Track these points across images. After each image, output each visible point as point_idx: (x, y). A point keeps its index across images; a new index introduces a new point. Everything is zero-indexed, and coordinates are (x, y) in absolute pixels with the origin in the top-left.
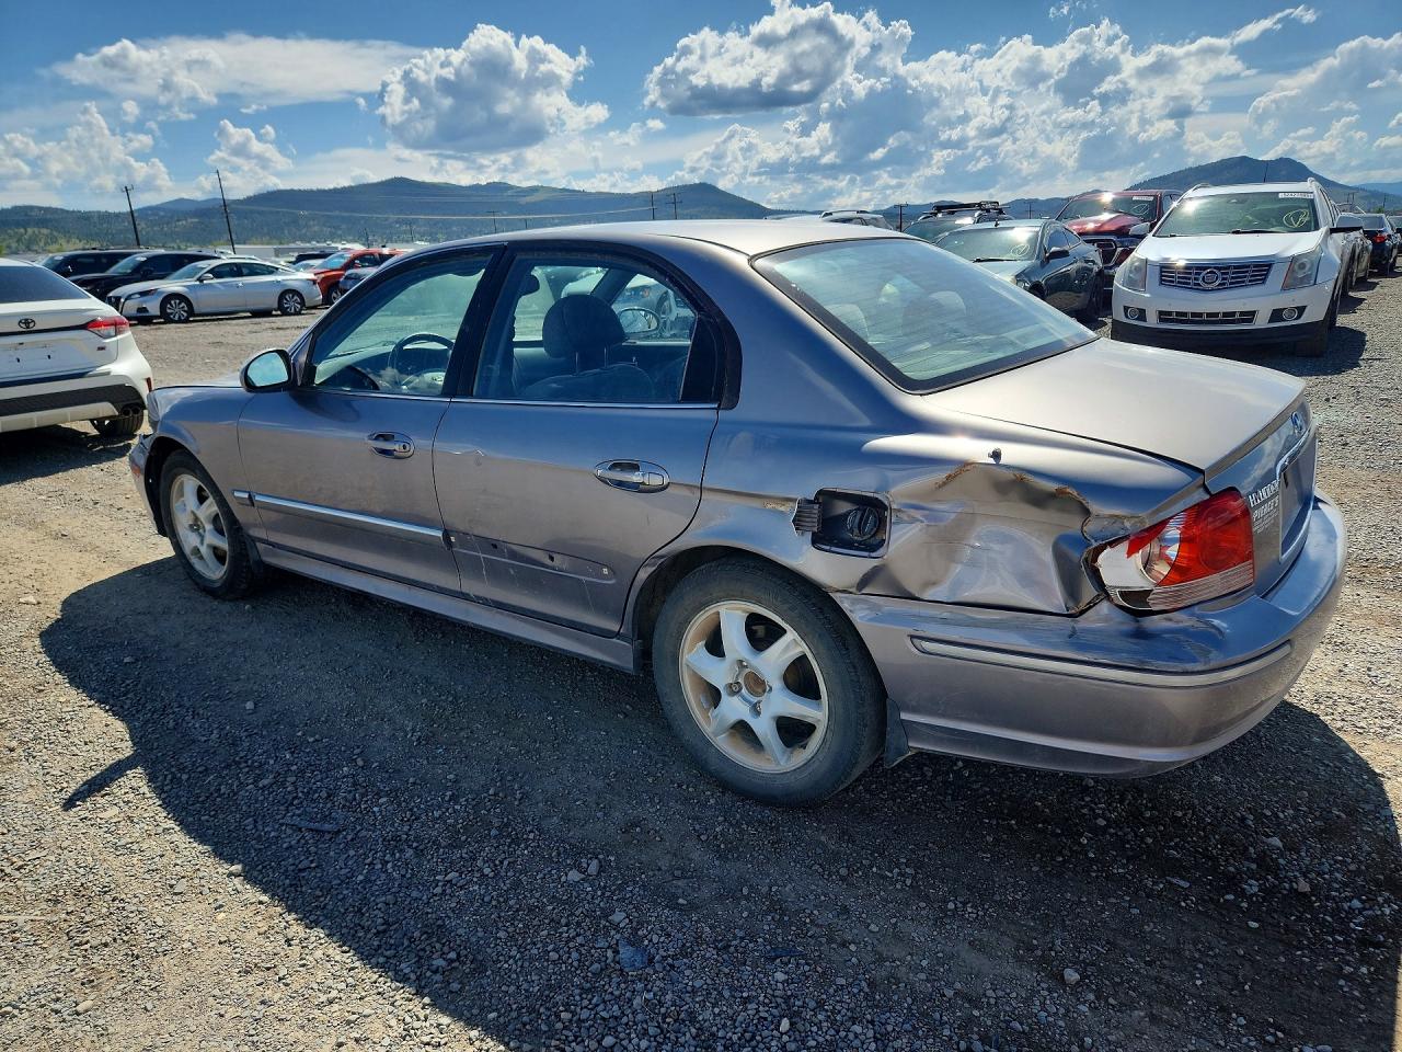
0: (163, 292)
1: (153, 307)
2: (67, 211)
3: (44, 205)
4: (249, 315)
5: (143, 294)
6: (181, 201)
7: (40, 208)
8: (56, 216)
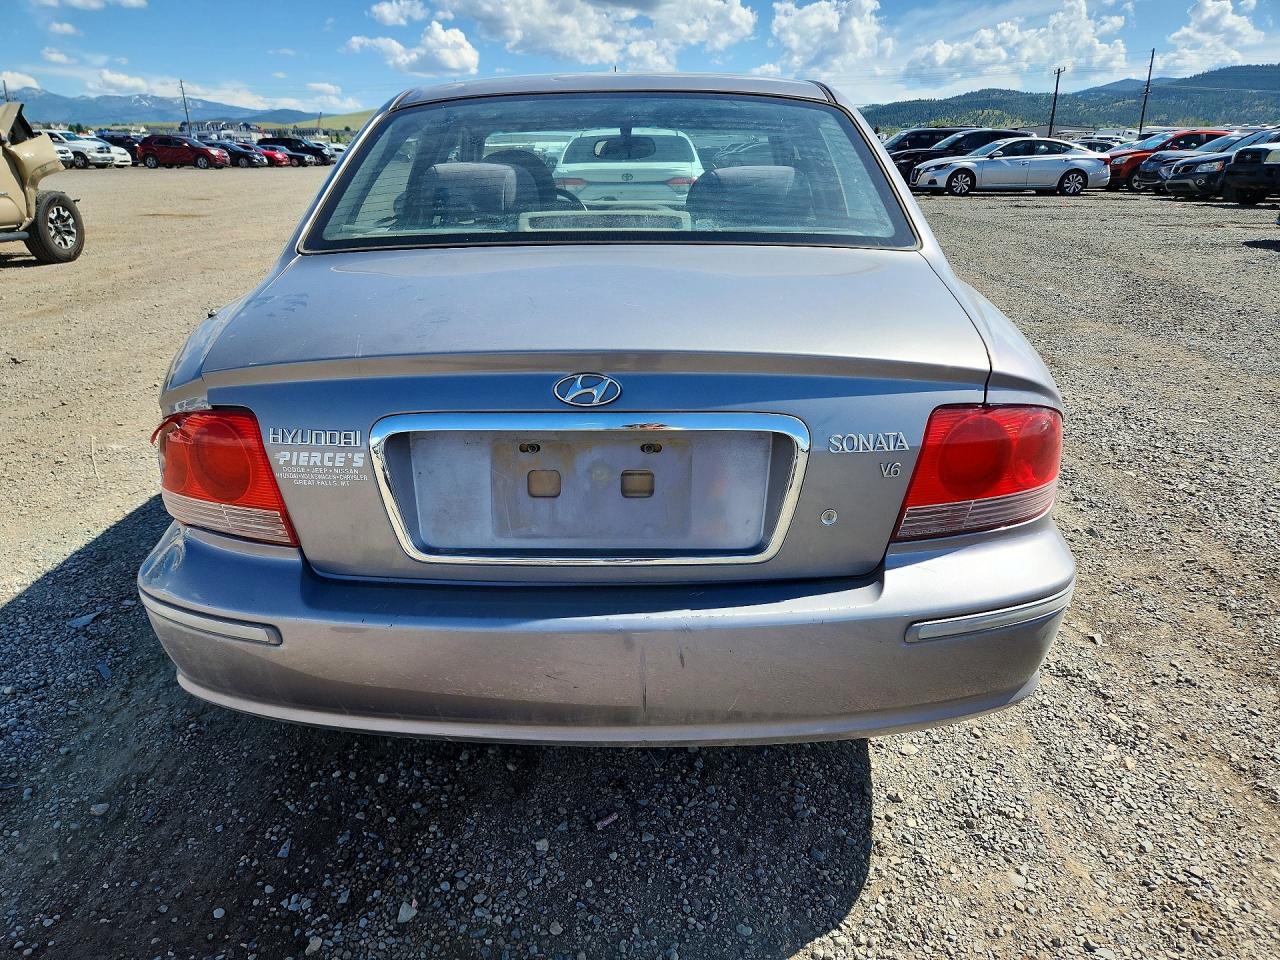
0: (954, 167)
1: (942, 182)
2: (1022, 94)
3: (1005, 88)
4: (1034, 192)
5: (938, 167)
6: (1128, 80)
7: (1001, 91)
8: (1011, 98)
